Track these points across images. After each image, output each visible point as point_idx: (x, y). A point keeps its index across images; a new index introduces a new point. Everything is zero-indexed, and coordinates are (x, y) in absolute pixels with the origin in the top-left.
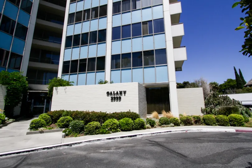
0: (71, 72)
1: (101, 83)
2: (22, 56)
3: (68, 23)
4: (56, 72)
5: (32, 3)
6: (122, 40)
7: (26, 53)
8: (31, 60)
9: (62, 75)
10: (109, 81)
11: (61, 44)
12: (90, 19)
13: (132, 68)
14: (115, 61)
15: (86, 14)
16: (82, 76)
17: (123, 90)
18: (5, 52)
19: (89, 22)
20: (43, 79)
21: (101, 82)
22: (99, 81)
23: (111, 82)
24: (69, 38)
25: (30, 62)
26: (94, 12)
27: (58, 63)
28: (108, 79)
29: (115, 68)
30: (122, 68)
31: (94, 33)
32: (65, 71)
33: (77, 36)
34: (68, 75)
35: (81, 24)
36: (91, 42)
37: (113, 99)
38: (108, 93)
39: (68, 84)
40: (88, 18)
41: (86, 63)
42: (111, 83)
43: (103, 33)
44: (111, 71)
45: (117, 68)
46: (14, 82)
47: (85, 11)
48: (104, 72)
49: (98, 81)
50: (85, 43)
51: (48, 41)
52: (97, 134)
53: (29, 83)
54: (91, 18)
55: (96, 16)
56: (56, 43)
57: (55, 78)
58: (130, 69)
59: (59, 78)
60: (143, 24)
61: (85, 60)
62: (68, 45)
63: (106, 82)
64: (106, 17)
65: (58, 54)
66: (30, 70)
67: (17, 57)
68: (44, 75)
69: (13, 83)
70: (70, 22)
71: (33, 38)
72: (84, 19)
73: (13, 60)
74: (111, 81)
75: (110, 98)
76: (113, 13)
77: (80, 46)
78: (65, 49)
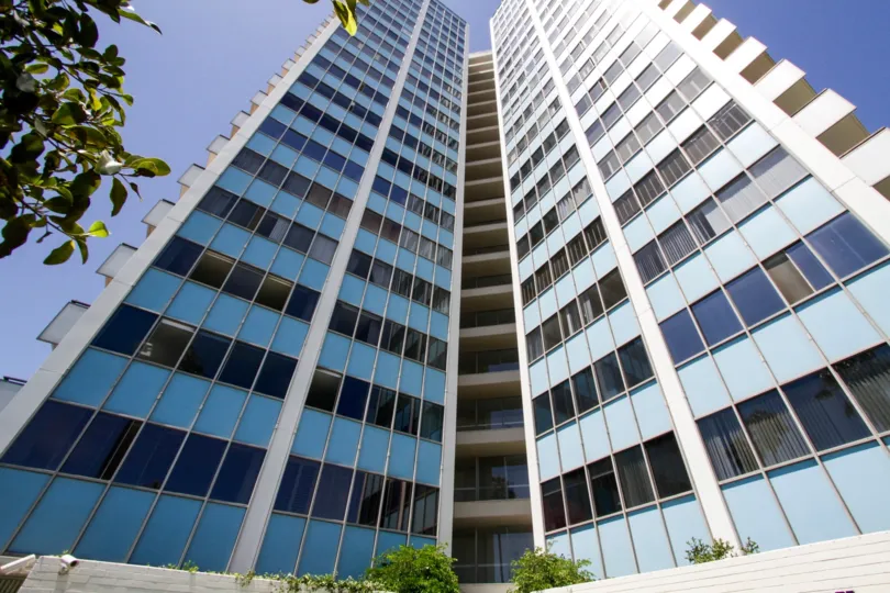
0: (572, 522)
1: (698, 554)
2: (438, 490)
3: (529, 360)
4: (527, 529)
5: (446, 344)
6: (711, 351)
7: (446, 482)
8: (460, 496)
9: (547, 537)
10: (734, 542)
11: (522, 425)
12: (584, 326)
13: (814, 454)
14: (718, 440)
15: (568, 316)
16: (612, 532)
18: (404, 485)
19: (583, 334)
20: (492, 562)
21: (696, 551)
22: (690, 549)
23: (750, 548)
24: (540, 402)
25: (459, 504)
26: (588, 303)
27: (526, 494)
28: (723, 532)
29: (737, 474)
30: (764, 465)
31: (606, 364)
32: (554, 521)
33: (560, 390)
34: (565, 532)
35: (563, 348)
36: (605, 394)
39: (575, 576)
40: (577, 325)
41: (613, 474)
42: (746, 552)
43: (634, 352)
44: (722, 488)
45: (743, 472)
46: (426, 583)
47: (562, 311)
48: (692, 497)
49: (682, 549)
50: (588, 403)
51: (489, 428)
53: (460, 581)
54: (586, 323)
55: (597, 311)
56: (509, 426)
57: (527, 554)
58: (812, 462)
59: (540, 549)
60: (767, 268)
61: (605, 462)
62: (542, 427)
63: (720, 551)
64: (627, 300)
65: (518, 459)
66: (462, 531)
67: (428, 492)
68: (496, 537)
69: (423, 587)
70: (533, 356)
71: (458, 430)
72: (567, 334)
73: (421, 503)
74: (745, 542)
76: (643, 282)
77: (576, 417)
78: (537, 440)
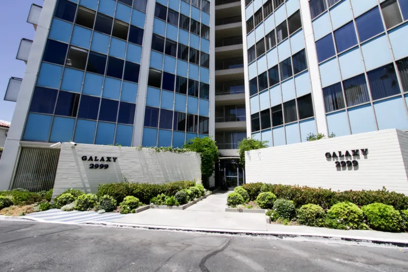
0: (262, 129)
1: (311, 138)
2: (208, 118)
3: (249, 63)
4: (244, 131)
5: (209, 55)
6: (338, 55)
7: (212, 115)
8: (217, 121)
9: (252, 134)
10: (326, 134)
11: (244, 92)
12: (277, 44)
13: (371, 101)
14: (330, 97)
15: (270, 39)
16: (278, 132)
17: (359, 147)
18: (194, 116)
19: (276, 49)
20: (231, 143)
21: (311, 137)
22: (308, 136)
23: (333, 136)
24: (253, 82)
25: (217, 123)
26: (281, 31)
27: (244, 119)
28: (322, 130)
29: (334, 110)
30: (347, 106)
31: (285, 63)
32: (255, 128)
33: (262, 77)
34: (259, 132)
35: (265, 56)
36: (283, 78)
37: (340, 165)
38: (328, 155)
39: (261, 146)
40: (273, 44)
41: (282, 111)
42: (329, 137)
43: (300, 57)
44: (326, 115)
45: (337, 109)
46: (206, 149)
47: (267, 36)
48: (313, 119)
49: (305, 136)
50: (274, 82)
51: (229, 94)
52: (320, 227)
53: (218, 148)
54: (278, 42)
55: (285, 36)
56: (238, 93)
57: (244, 139)
58: (369, 104)
59: (249, 138)
60: (382, 8)
61: (279, 106)
62: (253, 92)
63: (320, 137)
64: (301, 29)
65: (242, 106)
66: (218, 133)
67: (205, 119)
68: (231, 134)
69: (205, 150)
70: (251, 60)
71: (216, 95)
72: (268, 48)
73: (202, 123)
74: (330, 134)
75: (333, 163)
76: (312, 19)
77: (268, 88)
78: (250, 98)
